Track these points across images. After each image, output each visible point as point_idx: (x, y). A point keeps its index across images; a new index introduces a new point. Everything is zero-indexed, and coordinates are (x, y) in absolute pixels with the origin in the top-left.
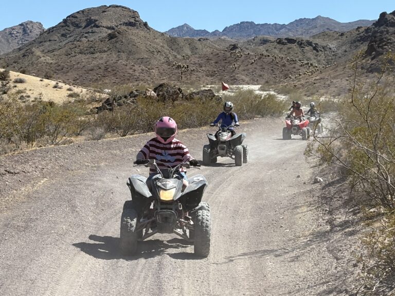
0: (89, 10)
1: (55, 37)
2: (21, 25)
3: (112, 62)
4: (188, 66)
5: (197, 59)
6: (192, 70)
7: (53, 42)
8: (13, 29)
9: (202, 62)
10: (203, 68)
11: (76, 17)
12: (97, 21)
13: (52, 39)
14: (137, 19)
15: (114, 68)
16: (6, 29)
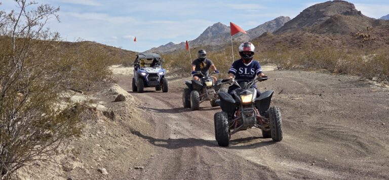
0: (318, 5)
1: (295, 26)
2: (276, 20)
3: (298, 34)
4: (369, 36)
5: (379, 30)
6: (372, 39)
7: (293, 29)
8: (270, 22)
9: (383, 31)
10: (385, 37)
11: (310, 11)
12: (324, 12)
13: (292, 27)
14: (353, 9)
15: (299, 40)
16: (266, 23)
